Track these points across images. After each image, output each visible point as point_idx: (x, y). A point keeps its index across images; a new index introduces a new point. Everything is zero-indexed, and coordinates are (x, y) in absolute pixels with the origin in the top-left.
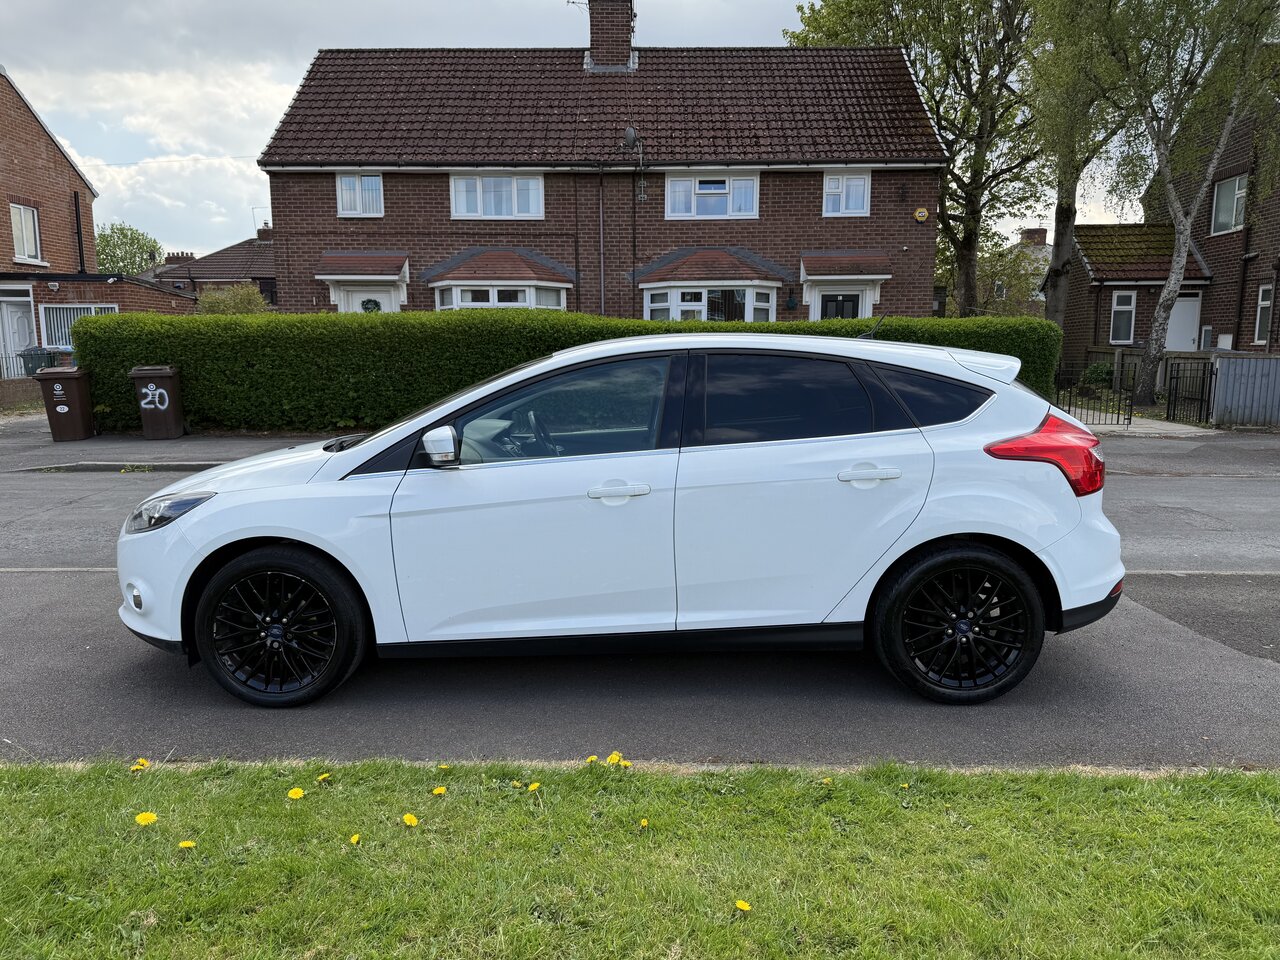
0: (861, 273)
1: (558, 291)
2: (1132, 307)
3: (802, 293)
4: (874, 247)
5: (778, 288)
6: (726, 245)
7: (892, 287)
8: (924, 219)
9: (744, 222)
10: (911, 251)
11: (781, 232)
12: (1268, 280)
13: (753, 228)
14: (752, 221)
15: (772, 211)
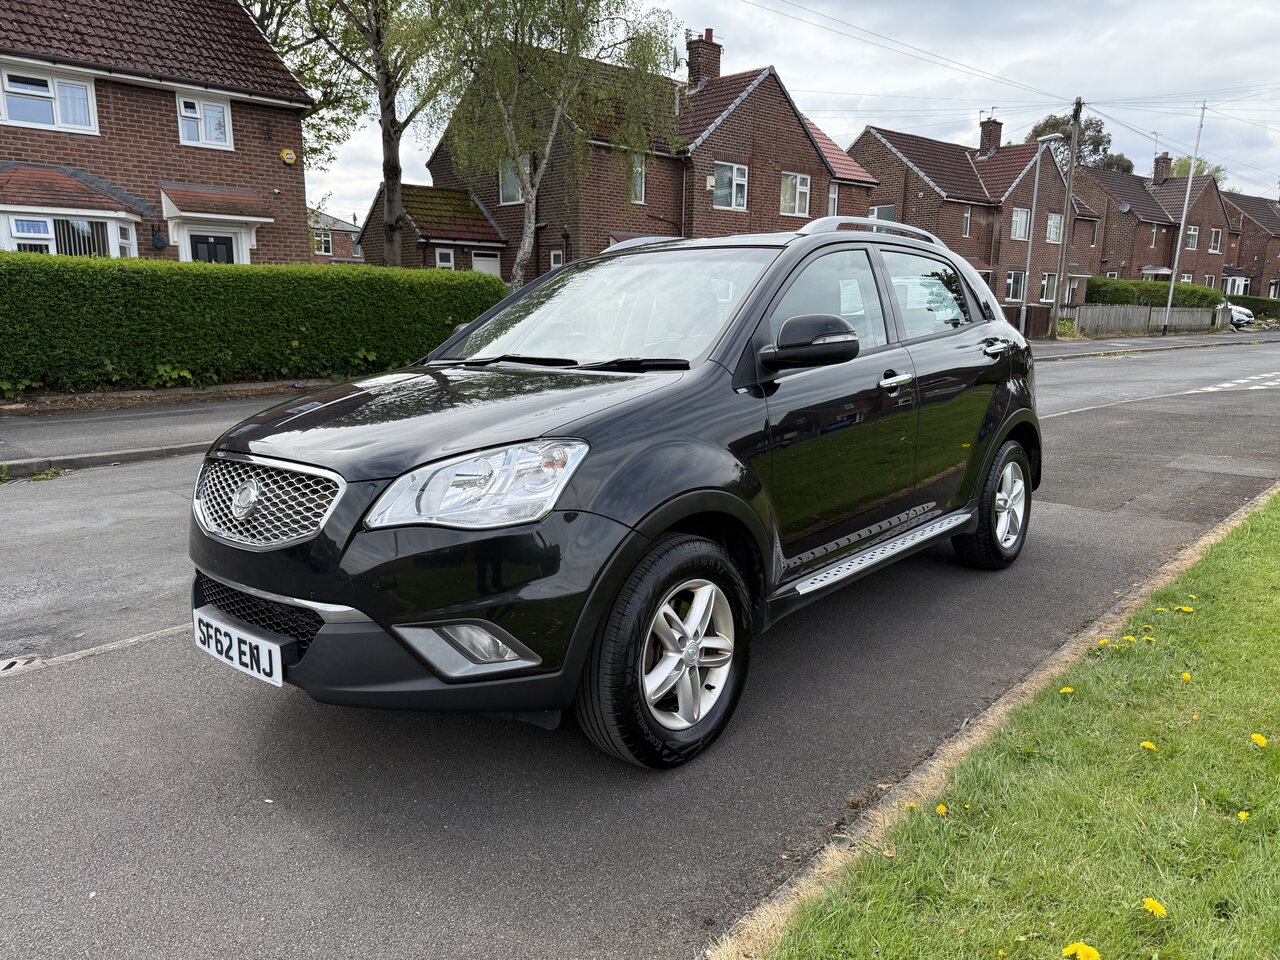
2: (452, 264)
3: (167, 231)
4: (243, 186)
5: (137, 223)
6: (59, 164)
7: (267, 232)
8: (292, 162)
9: (81, 137)
10: (282, 194)
11: (131, 156)
12: (558, 247)
13: (94, 147)
14: (91, 138)
15: (117, 129)
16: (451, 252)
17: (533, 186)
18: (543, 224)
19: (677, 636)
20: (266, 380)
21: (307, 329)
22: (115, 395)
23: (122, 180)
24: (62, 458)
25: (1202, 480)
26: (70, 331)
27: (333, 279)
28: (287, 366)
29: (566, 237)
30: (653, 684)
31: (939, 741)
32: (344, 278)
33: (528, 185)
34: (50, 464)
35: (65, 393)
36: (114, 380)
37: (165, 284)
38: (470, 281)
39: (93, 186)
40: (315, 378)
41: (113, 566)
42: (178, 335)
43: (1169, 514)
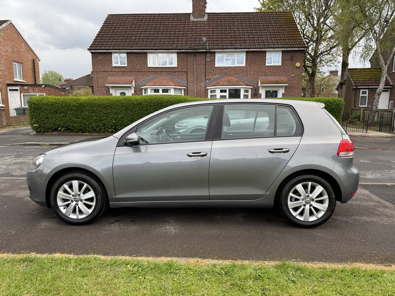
0: (278, 84)
1: (181, 89)
2: (367, 95)
3: (259, 90)
4: (282, 75)
5: (251, 88)
6: (235, 75)
7: (288, 88)
8: (299, 66)
10: (294, 76)
11: (252, 70)
14: (243, 67)
15: (249, 64)
16: (367, 91)
23: (249, 77)
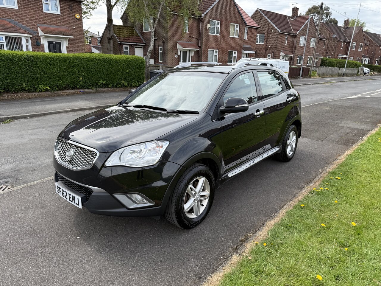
0: (63, 35)
2: (128, 50)
3: (40, 40)
4: (64, 26)
5: (31, 37)
6: (6, 18)
7: (71, 41)
8: (79, 18)
9: (12, 9)
10: (76, 29)
11: (28, 16)
12: (161, 45)
13: (17, 13)
14: (15, 10)
15: (23, 7)
16: (128, 46)
17: (154, 27)
18: (157, 38)
19: (193, 193)
20: (72, 89)
21: (85, 74)
22: (27, 94)
23: (26, 23)
24: (12, 116)
25: (349, 130)
26: (12, 75)
27: (92, 59)
28: (79, 85)
29: (164, 42)
30: (186, 207)
31: (266, 220)
32: (96, 58)
33: (152, 27)
34: (8, 118)
35: (11, 93)
36: (26, 89)
37: (41, 60)
38: (134, 59)
39: (17, 25)
40: (87, 89)
41: (29, 155)
42: (45, 76)
43: (338, 143)
